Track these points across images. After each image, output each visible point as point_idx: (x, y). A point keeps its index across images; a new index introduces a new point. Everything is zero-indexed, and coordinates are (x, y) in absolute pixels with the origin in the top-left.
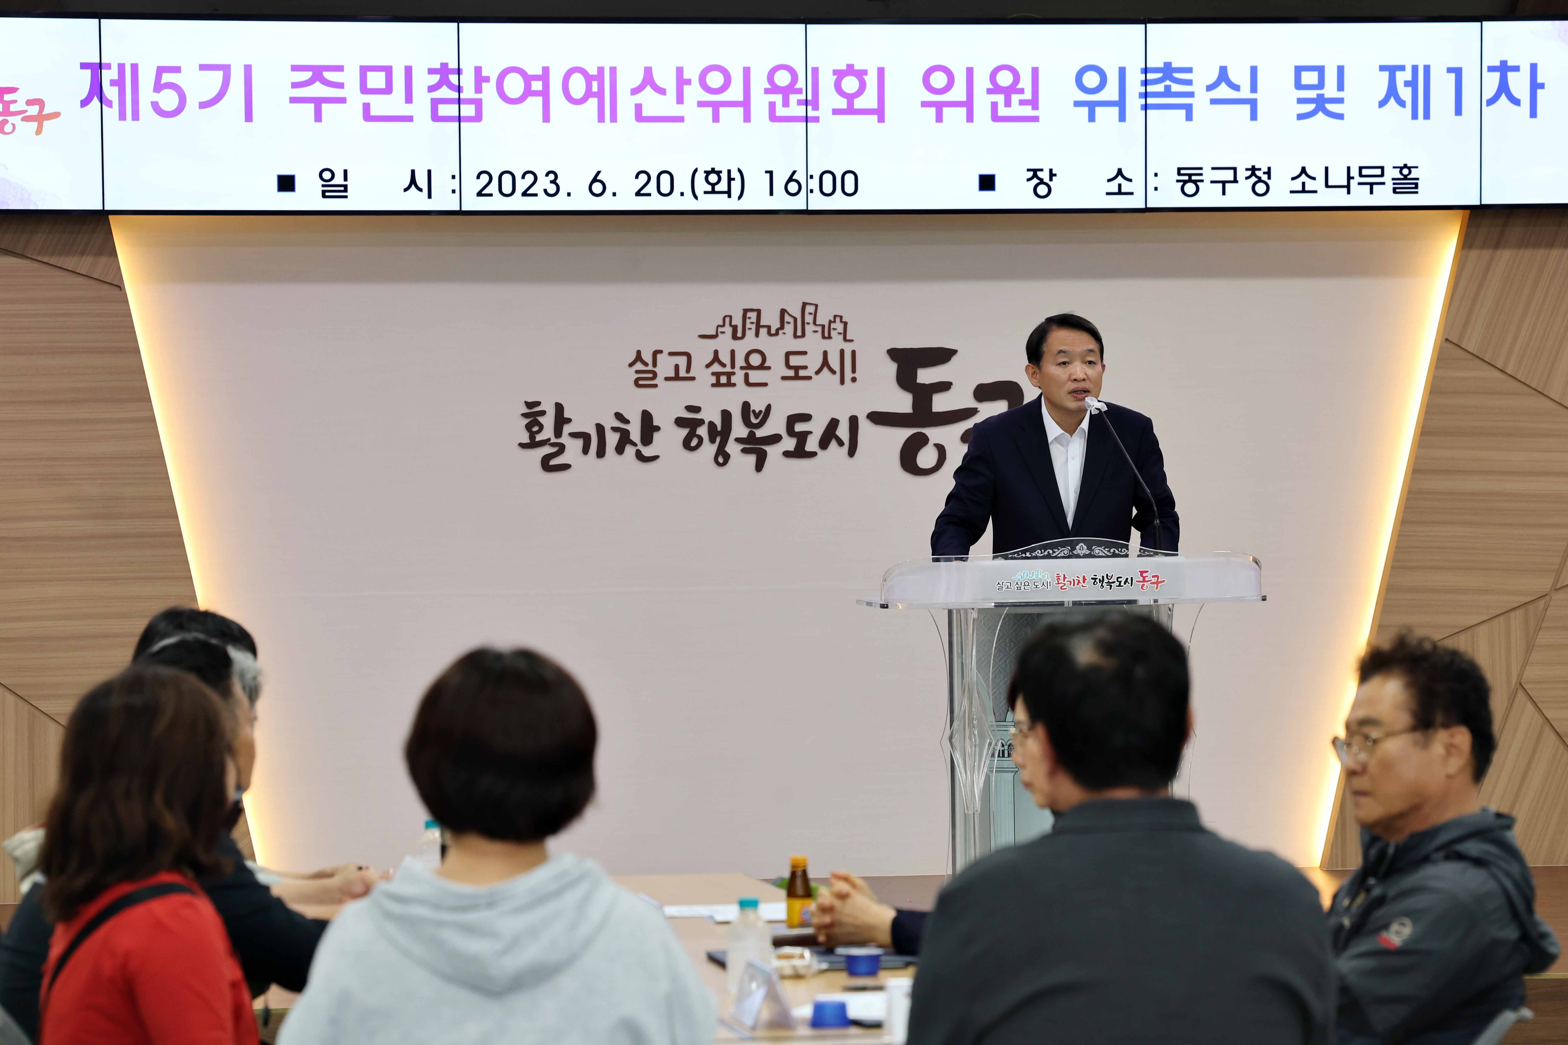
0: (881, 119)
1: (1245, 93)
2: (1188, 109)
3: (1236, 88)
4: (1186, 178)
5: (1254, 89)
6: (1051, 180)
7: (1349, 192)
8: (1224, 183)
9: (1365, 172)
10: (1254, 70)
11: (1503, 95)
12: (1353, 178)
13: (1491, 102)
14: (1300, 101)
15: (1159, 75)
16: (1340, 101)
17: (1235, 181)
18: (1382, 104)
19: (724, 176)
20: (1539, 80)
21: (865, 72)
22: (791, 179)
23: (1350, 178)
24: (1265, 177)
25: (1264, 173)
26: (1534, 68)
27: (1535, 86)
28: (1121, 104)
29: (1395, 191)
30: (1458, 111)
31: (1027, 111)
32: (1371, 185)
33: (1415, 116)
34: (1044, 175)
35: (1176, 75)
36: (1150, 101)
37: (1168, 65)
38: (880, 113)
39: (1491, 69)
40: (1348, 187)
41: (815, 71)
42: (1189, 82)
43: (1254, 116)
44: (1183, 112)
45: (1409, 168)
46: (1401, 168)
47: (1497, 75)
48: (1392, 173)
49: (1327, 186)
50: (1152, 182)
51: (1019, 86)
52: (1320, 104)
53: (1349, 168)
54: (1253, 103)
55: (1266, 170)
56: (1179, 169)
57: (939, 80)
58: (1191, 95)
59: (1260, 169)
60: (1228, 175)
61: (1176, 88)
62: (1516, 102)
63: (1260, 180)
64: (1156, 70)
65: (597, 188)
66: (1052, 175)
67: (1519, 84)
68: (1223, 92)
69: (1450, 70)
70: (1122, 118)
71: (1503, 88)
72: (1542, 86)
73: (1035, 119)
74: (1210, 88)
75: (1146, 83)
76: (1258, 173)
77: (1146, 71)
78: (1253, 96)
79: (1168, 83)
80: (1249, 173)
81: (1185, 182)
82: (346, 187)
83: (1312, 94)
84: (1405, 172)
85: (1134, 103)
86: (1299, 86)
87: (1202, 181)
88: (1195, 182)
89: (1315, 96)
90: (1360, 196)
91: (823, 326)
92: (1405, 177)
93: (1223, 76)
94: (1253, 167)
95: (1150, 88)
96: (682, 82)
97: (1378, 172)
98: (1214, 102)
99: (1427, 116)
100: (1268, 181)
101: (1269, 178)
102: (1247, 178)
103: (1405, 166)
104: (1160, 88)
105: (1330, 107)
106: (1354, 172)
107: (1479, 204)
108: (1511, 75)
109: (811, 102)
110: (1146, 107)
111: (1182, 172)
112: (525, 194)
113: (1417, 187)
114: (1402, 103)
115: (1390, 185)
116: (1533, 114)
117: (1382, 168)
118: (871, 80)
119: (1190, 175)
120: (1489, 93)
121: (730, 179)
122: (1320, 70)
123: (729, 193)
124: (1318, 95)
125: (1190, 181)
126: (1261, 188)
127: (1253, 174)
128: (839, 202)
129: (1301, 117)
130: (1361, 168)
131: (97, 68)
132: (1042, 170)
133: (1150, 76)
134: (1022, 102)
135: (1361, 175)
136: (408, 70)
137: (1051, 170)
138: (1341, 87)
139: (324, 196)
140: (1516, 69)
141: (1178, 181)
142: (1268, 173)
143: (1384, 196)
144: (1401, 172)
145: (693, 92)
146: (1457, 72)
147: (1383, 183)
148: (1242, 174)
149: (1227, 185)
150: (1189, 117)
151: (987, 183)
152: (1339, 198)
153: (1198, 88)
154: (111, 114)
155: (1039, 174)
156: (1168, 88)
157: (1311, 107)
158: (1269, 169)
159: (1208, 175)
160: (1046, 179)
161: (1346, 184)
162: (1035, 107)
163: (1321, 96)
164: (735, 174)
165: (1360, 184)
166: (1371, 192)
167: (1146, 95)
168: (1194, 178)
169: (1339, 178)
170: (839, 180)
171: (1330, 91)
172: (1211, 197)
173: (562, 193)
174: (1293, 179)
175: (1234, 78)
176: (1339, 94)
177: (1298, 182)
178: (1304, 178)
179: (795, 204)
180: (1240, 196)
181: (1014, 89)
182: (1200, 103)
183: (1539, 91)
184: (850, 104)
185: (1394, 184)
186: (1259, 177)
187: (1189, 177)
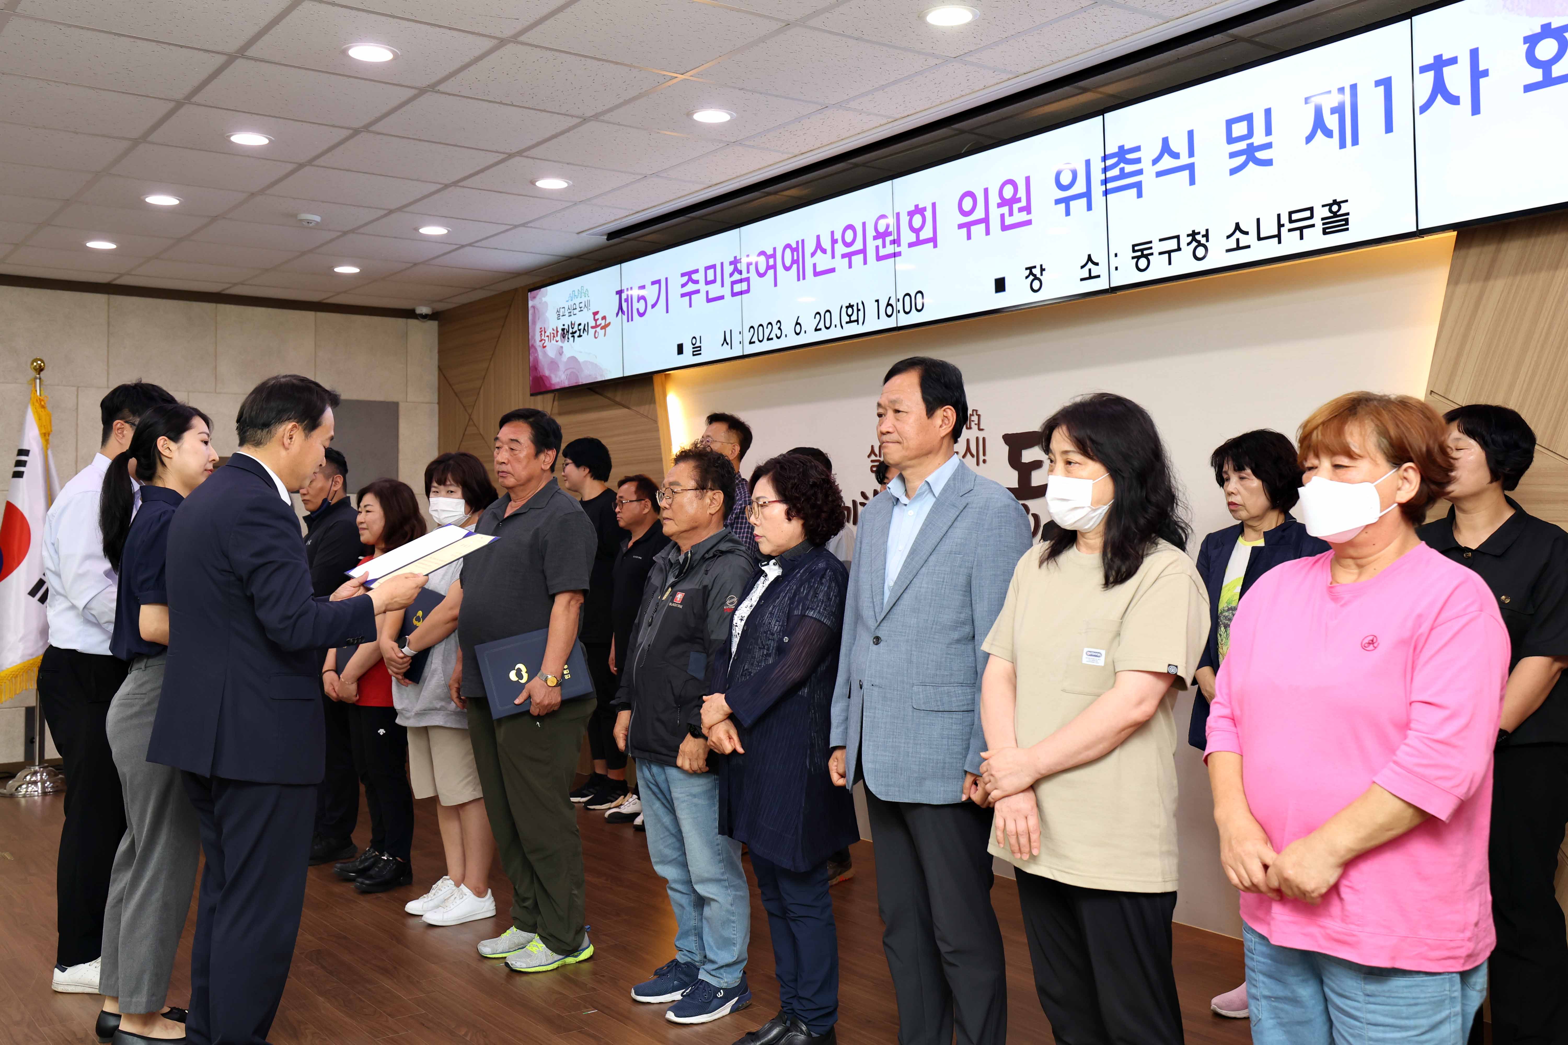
0: (935, 246)
1: (1184, 160)
2: (1138, 186)
3: (1176, 156)
4: (1139, 254)
5: (1191, 154)
6: (1042, 275)
7: (1280, 242)
8: (1169, 252)
9: (1295, 217)
10: (1191, 134)
11: (1439, 96)
12: (1283, 225)
13: (1424, 108)
14: (1233, 155)
15: (1115, 160)
16: (1269, 146)
17: (1179, 249)
18: (1309, 139)
19: (855, 308)
20: (1482, 68)
21: (924, 209)
22: (889, 305)
23: (1280, 226)
24: (1203, 240)
25: (1203, 236)
26: (1474, 54)
27: (1477, 74)
28: (1087, 194)
29: (1325, 232)
30: (1389, 128)
31: (1023, 217)
32: (1301, 229)
33: (1343, 145)
34: (1037, 271)
35: (1129, 156)
36: (1110, 186)
37: (1121, 148)
38: (933, 240)
39: (1424, 69)
40: (1279, 236)
41: (898, 214)
42: (1138, 161)
43: (1192, 182)
44: (1134, 191)
45: (1339, 204)
46: (1330, 205)
47: (1431, 75)
48: (1322, 213)
49: (1260, 239)
50: (1114, 262)
51: (1018, 196)
52: (1251, 155)
53: (1279, 216)
54: (1191, 167)
55: (1205, 233)
56: (1134, 246)
57: (967, 204)
58: (1140, 172)
59: (1199, 233)
60: (1173, 244)
61: (1129, 168)
62: (1454, 100)
63: (1200, 244)
64: (1113, 156)
65: (798, 328)
66: (1042, 270)
67: (1457, 78)
68: (1167, 162)
69: (1378, 83)
70: (1089, 208)
71: (1440, 88)
72: (1485, 73)
73: (1029, 223)
74: (1155, 162)
75: (1105, 170)
76: (1198, 237)
77: (1105, 158)
78: (1191, 160)
79: (1122, 165)
80: (1190, 238)
81: (1138, 258)
82: (700, 347)
83: (1242, 145)
84: (1335, 208)
85: (1097, 190)
86: (1231, 140)
87: (1152, 254)
88: (1146, 256)
89: (1245, 147)
90: (1291, 244)
92: (1335, 214)
93: (1165, 147)
94: (1193, 231)
95: (1110, 174)
96: (834, 241)
97: (1307, 214)
98: (1159, 174)
99: (1355, 142)
100: (1207, 244)
101: (1207, 241)
102: (1189, 244)
103: (1335, 202)
104: (1115, 172)
105: (1260, 155)
106: (1285, 220)
107: (1415, 229)
108: (1446, 70)
109: (896, 242)
110: (1106, 193)
111: (1136, 248)
112: (768, 339)
113: (1347, 224)
114: (1328, 133)
115: (1319, 226)
116: (1476, 109)
117: (1311, 209)
118: (928, 214)
119: (1142, 250)
120: (1422, 98)
121: (858, 310)
122: (1249, 118)
123: (857, 321)
124: (1248, 145)
125: (1143, 256)
126: (1200, 252)
127: (1194, 239)
128: (915, 318)
129: (1233, 171)
130: (1290, 213)
131: (619, 293)
132: (1035, 267)
133: (1109, 162)
134: (1021, 210)
135: (1291, 221)
136: (722, 264)
137: (1041, 266)
138: (1268, 132)
139: (694, 355)
140: (1453, 61)
141: (1133, 258)
142: (1206, 236)
143: (1315, 239)
144: (1330, 211)
145: (840, 249)
146: (1386, 83)
147: (1313, 226)
148: (1185, 240)
149: (1172, 254)
150: (1140, 195)
151: (1000, 285)
152: (1271, 250)
153: (1146, 164)
154: (625, 317)
155: (1034, 271)
156: (1122, 170)
157: (1243, 158)
158: (1207, 231)
159: (1157, 247)
160: (1038, 275)
161: (1276, 233)
162: (1029, 213)
163: (1250, 146)
164: (861, 307)
165: (1290, 230)
166: (1302, 238)
167: (1105, 182)
168: (1145, 252)
169: (1270, 228)
170: (913, 300)
171: (1259, 138)
172: (1159, 269)
173: (783, 335)
174: (1228, 237)
175: (1174, 147)
176: (1267, 140)
177: (1233, 239)
178: (1238, 234)
179: (890, 323)
180: (1184, 263)
181: (1015, 200)
182: (1148, 178)
183: (1482, 81)
184: (918, 237)
185: (1324, 224)
186: (1198, 242)
187: (1142, 252)
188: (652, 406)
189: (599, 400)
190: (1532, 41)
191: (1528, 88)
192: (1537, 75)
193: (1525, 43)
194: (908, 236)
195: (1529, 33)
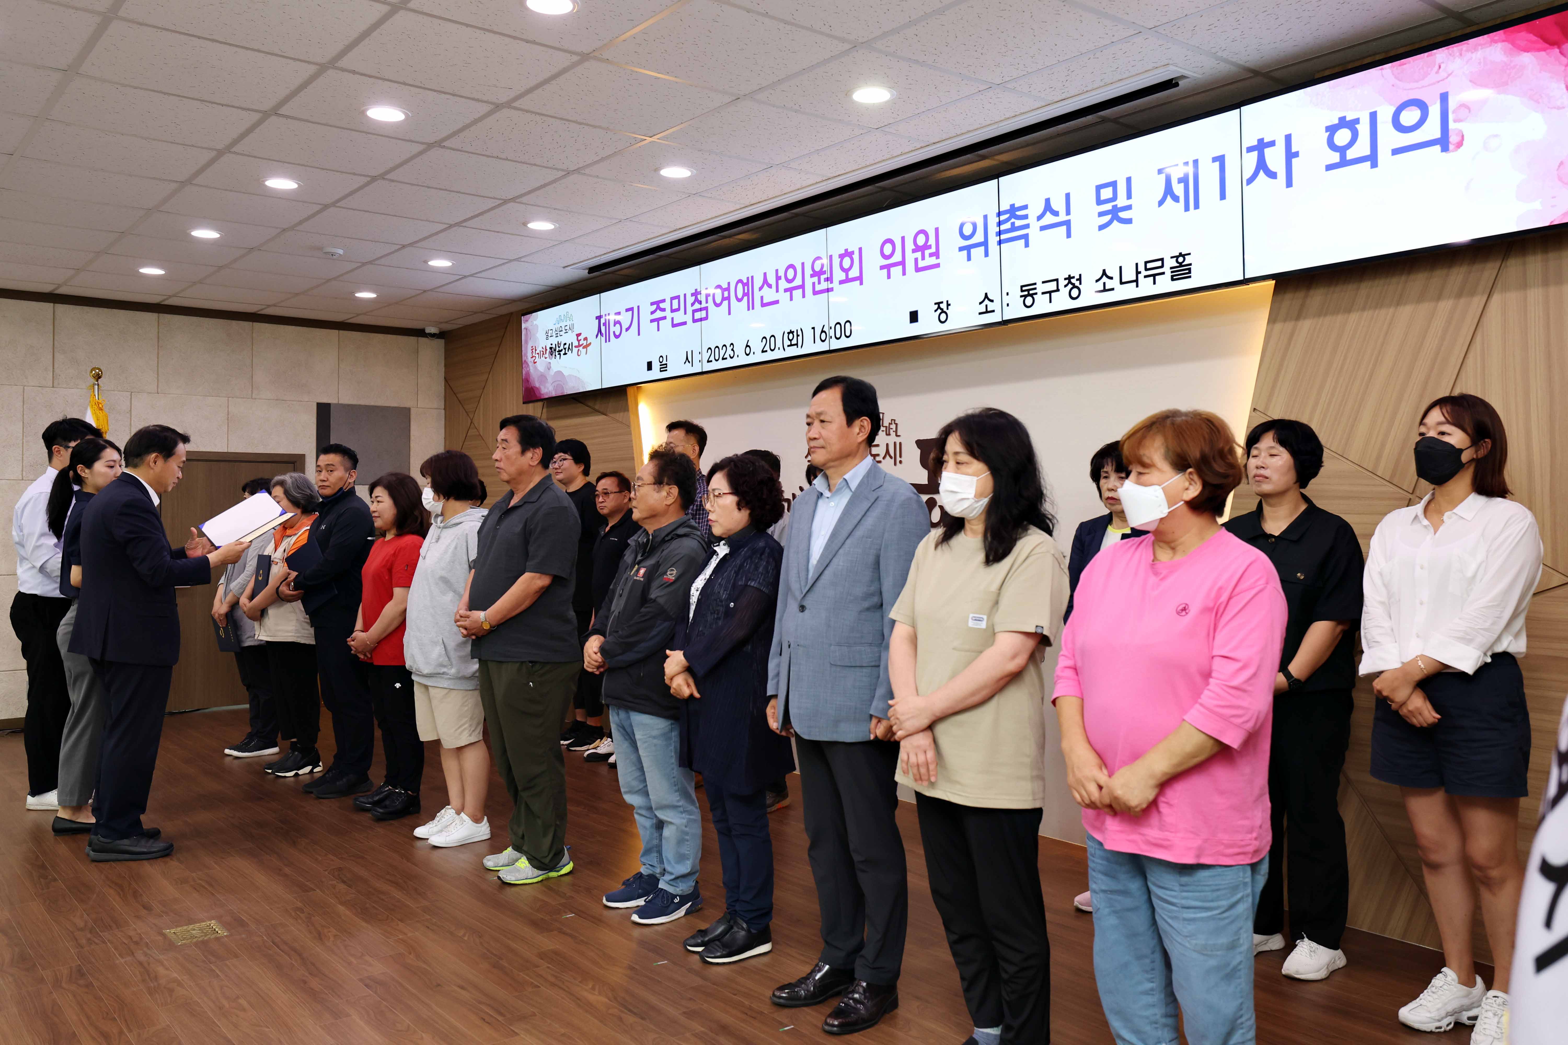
0: (861, 284)
1: (1063, 217)
2: (1026, 237)
3: (1056, 214)
4: (1026, 293)
5: (1068, 213)
6: (948, 309)
7: (1137, 286)
8: (1050, 292)
9: (1149, 266)
10: (1068, 196)
11: (1261, 172)
12: (1140, 273)
13: (1250, 181)
14: (1101, 214)
15: (1007, 216)
16: (1129, 208)
17: (1058, 290)
18: (1161, 203)
19: (795, 334)
20: (1294, 150)
21: (853, 253)
22: (823, 331)
23: (1138, 273)
24: (1077, 284)
25: (1077, 280)
26: (1288, 138)
27: (1291, 155)
28: (985, 244)
29: (1173, 279)
30: (1223, 196)
31: (933, 261)
32: (1154, 276)
33: (1187, 209)
34: (943, 306)
35: (1018, 213)
36: (1003, 237)
37: (1012, 206)
38: (860, 279)
39: (1250, 149)
40: (1136, 281)
41: (831, 256)
42: (1026, 217)
43: (1069, 235)
44: (1022, 241)
45: (1184, 256)
46: (1177, 257)
47: (1255, 154)
48: (1170, 263)
49: (1122, 283)
50: (1006, 300)
51: (929, 244)
52: (1115, 214)
53: (1137, 264)
54: (1067, 223)
56: (1022, 287)
57: (888, 249)
58: (1027, 226)
59: (1074, 277)
60: (1052, 286)
61: (1018, 223)
62: (1272, 175)
63: (1074, 286)
64: (1005, 212)
65: (748, 350)
66: (948, 305)
67: (1275, 158)
68: (1049, 219)
69: (1215, 159)
70: (986, 255)
71: (1261, 165)
72: (1296, 154)
73: (937, 266)
74: (1039, 218)
75: (999, 224)
76: (1073, 281)
77: (999, 214)
78: (1067, 218)
79: (1013, 220)
80: (1067, 281)
81: (1025, 296)
82: (666, 364)
83: (1108, 207)
84: (1181, 259)
85: (993, 240)
86: (1099, 202)
87: (1036, 294)
88: (1032, 295)
89: (1110, 208)
90: (1146, 288)
91: (886, 427)
92: (1181, 265)
93: (1048, 207)
94: (1069, 276)
95: (1003, 227)
96: (778, 278)
97: (1159, 264)
98: (1043, 228)
99: (1197, 206)
100: (1080, 286)
101: (1080, 284)
102: (1066, 286)
103: (1181, 255)
104: (1007, 226)
105: (1122, 215)
106: (1141, 268)
107: (1242, 278)
108: (1268, 151)
109: (829, 279)
110: (1000, 243)
111: (1024, 288)
112: (723, 359)
113: (1190, 272)
114: (1176, 199)
115: (1168, 274)
116: (1289, 184)
117: (1162, 260)
118: (856, 257)
119: (1028, 290)
120: (1248, 173)
121: (798, 336)
122: (1113, 184)
123: (797, 344)
124: (1113, 206)
125: (1029, 295)
126: (1075, 293)
127: (1070, 282)
128: (844, 343)
129: (1102, 227)
130: (1146, 263)
131: (599, 318)
132: (942, 302)
133: (1003, 218)
134: (931, 255)
135: (1146, 269)
136: (685, 295)
137: (947, 302)
138: (1129, 197)
139: (661, 371)
140: (1272, 144)
141: (1021, 296)
142: (1080, 279)
143: (1165, 284)
144: (1177, 261)
145: (783, 284)
146: (1220, 160)
147: (1163, 273)
148: (1062, 283)
149: (1052, 294)
150: (1027, 245)
151: (914, 317)
152: (1130, 292)
153: (1032, 220)
154: (603, 339)
155: (941, 305)
156: (1013, 224)
157: (1108, 217)
158: (1080, 275)
159: (1041, 288)
160: (945, 309)
161: (1135, 279)
162: (938, 257)
163: (1115, 207)
164: (800, 333)
165: (1145, 277)
166: (1155, 283)
167: (999, 233)
168: (1031, 292)
169: (1129, 275)
170: (844, 328)
171: (1122, 201)
172: (1042, 306)
173: (736, 356)
174: (1097, 281)
175: (1055, 207)
176: (1128, 203)
177: (1101, 282)
178: (1104, 279)
179: (824, 347)
180: (1061, 301)
181: (926, 246)
182: (1033, 232)
183: (1294, 160)
184: (847, 275)
185: (1172, 272)
186: (1073, 284)
187: (1028, 291)
188: (626, 413)
189: (581, 408)
190: (1332, 130)
191: (1329, 167)
192: (1335, 157)
193: (1326, 132)
194: (839, 275)
195: (1330, 124)
